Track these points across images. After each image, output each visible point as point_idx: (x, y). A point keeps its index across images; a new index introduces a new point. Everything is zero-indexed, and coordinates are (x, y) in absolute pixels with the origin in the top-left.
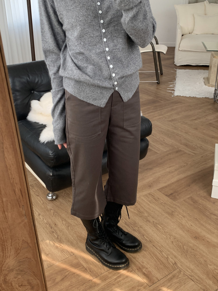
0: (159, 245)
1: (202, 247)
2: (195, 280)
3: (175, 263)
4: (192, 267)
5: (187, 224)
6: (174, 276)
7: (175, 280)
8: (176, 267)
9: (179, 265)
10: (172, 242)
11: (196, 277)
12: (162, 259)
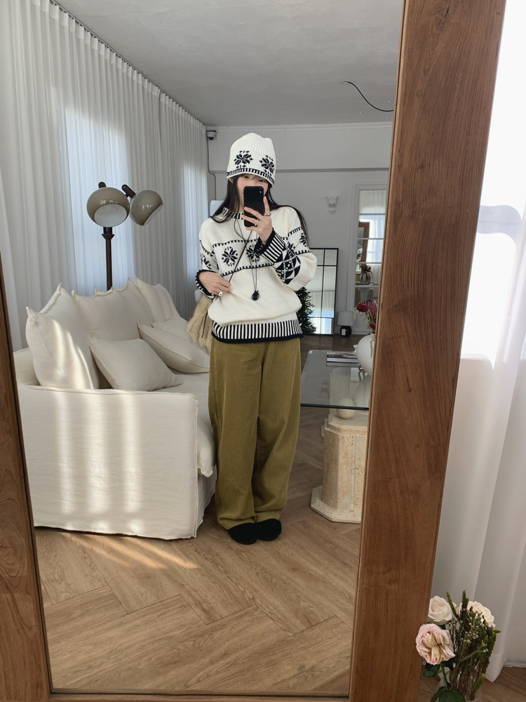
0: (237, 576)
1: (298, 580)
2: (277, 619)
3: (253, 598)
4: (277, 603)
5: (286, 553)
6: (246, 614)
7: (246, 618)
8: (253, 603)
9: (258, 601)
10: (257, 573)
11: (279, 615)
12: (235, 593)
